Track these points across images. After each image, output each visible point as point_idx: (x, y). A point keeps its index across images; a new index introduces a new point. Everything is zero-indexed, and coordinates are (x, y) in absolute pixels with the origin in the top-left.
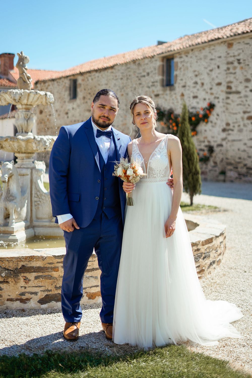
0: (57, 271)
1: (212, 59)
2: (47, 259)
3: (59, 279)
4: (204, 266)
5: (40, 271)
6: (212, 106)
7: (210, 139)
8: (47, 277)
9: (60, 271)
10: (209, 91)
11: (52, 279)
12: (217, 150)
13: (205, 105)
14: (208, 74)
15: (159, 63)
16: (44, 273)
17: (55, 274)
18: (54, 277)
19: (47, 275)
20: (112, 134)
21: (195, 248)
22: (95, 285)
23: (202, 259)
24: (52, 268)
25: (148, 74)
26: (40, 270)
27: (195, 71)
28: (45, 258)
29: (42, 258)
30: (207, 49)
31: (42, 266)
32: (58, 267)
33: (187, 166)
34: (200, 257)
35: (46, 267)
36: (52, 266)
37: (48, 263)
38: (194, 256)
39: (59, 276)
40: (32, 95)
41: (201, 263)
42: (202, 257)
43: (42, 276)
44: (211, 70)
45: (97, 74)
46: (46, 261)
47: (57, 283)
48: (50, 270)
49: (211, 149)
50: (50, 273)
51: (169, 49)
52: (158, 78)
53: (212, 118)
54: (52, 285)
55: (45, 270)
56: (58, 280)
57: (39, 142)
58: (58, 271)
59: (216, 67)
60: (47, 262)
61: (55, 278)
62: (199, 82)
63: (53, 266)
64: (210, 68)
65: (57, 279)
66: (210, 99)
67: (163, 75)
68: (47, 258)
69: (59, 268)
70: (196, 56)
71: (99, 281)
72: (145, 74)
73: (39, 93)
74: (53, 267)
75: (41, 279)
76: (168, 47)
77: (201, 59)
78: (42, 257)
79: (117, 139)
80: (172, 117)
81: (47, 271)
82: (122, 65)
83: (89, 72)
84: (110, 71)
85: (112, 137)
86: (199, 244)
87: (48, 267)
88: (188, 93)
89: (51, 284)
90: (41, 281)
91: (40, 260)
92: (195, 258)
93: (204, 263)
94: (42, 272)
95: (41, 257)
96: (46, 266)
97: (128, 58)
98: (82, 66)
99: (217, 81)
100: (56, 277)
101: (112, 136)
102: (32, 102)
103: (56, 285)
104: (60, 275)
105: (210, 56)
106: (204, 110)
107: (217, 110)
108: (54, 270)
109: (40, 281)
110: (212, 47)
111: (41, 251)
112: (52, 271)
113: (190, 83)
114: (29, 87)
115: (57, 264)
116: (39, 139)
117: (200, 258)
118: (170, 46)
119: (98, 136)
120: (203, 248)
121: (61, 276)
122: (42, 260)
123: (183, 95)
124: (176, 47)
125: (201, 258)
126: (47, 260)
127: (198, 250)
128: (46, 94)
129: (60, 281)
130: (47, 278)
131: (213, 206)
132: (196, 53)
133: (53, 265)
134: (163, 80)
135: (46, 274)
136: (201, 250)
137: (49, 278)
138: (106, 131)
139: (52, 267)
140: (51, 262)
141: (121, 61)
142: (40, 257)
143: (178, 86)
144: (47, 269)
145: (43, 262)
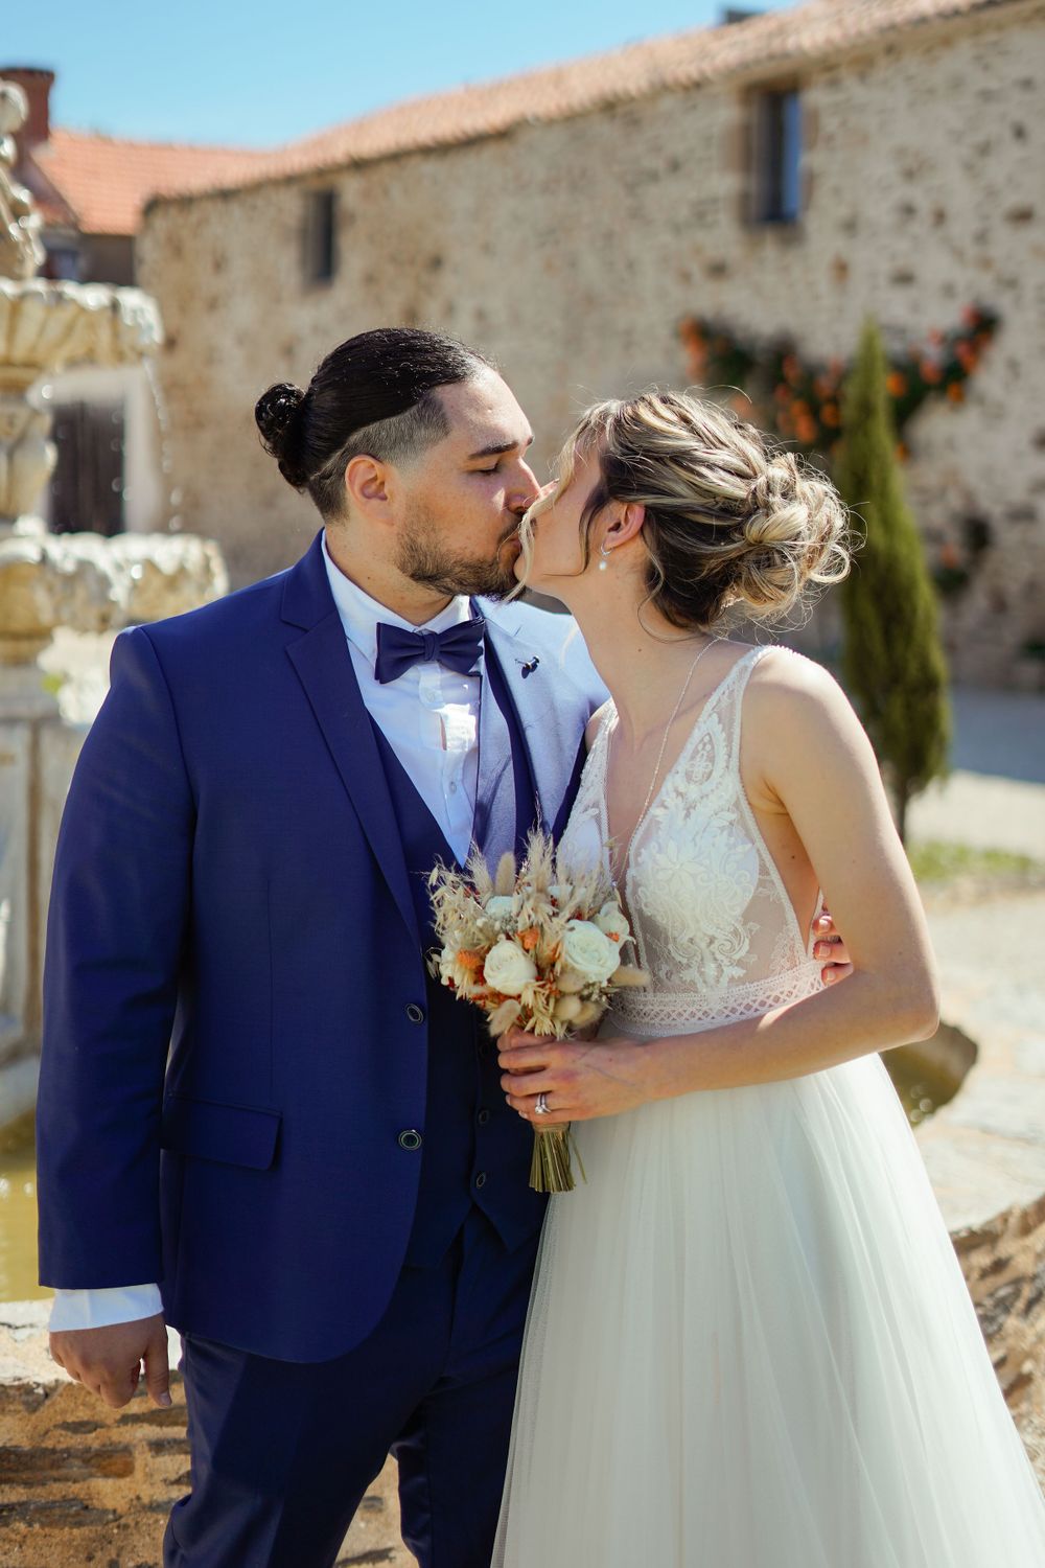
0: (121, 1475)
1: (987, 96)
2: (60, 1403)
3: (132, 1524)
4: (1029, 1355)
5: (11, 1475)
6: (983, 326)
7: (972, 479)
8: (57, 1512)
9: (138, 1474)
10: (972, 251)
11: (92, 1523)
12: (1007, 537)
13: (949, 317)
14: (969, 168)
15: (726, 115)
16: (39, 1490)
17: (109, 1492)
18: (105, 1512)
19: (58, 1497)
20: (481, 644)
21: (981, 1259)
22: (369, 1547)
23: (1018, 1315)
24: (89, 1456)
25: (675, 166)
26: (10, 1469)
27: (901, 152)
28: (47, 1395)
29: (24, 1398)
30: (965, 49)
31: (26, 1445)
32: (127, 1450)
33: (877, 644)
34: (1005, 1305)
35: (53, 1451)
36: (89, 1442)
37: (66, 1426)
38: (977, 1305)
39: (135, 1502)
40: (34, 312)
41: (1011, 1341)
42: (1020, 1305)
43: (27, 1510)
44: (985, 149)
45: (430, 167)
46: (47, 1415)
47: (122, 1548)
48: (76, 1468)
49: (978, 533)
50: (74, 1489)
51: (776, 44)
52: (725, 183)
53: (988, 379)
54: (90, 1558)
55: (42, 1469)
56: (126, 1527)
57: (70, 580)
58: (126, 1471)
59: (1008, 134)
60: (59, 1419)
61: (111, 1517)
62: (924, 205)
63: (93, 1440)
64: (979, 137)
65: (123, 1521)
66: (975, 285)
67: (746, 167)
68: (55, 1397)
69: (136, 1454)
70: (909, 79)
71: (388, 1525)
72: (658, 163)
73: (73, 301)
74: (96, 1445)
75: (22, 1526)
76: (771, 35)
77: (931, 91)
78: (26, 1390)
79: (521, 667)
80: (791, 373)
81: (55, 1473)
82: (549, 123)
83: (397, 157)
84: (490, 152)
85: (481, 666)
86: (1003, 1233)
87: (67, 1450)
88: (871, 259)
89: (82, 1556)
90: (18, 1538)
91: (12, 1407)
92: (985, 1319)
93: (1031, 1338)
94: (28, 1484)
95: (19, 1388)
96: (49, 1444)
97: (582, 90)
98: (360, 127)
99: (1012, 200)
100: (114, 1511)
101: (482, 658)
102: (33, 349)
103: (114, 1556)
104: (138, 1498)
105: (979, 80)
106: (944, 340)
107: (1012, 342)
108: (104, 1468)
109: (13, 1536)
110: (992, 37)
111: (27, 1331)
112: (91, 1475)
113: (879, 211)
114: (21, 262)
115: (123, 1429)
116: (69, 566)
117: (1007, 1310)
118: (782, 31)
119: (386, 672)
120: (1025, 1249)
121: (146, 1500)
122: (21, 1407)
123: (841, 269)
124: (812, 37)
125: (1013, 1311)
126: (58, 1408)
127: (999, 1266)
128: (115, 306)
129: (139, 1531)
130: (60, 1516)
131: (1007, 856)
132: (912, 63)
133: (93, 1435)
134: (744, 198)
135: (51, 1493)
136: (1013, 1263)
137: (73, 1516)
138: (438, 630)
139: (88, 1450)
140: (82, 1414)
141: (544, 103)
142: (12, 1392)
143: (820, 222)
144: (55, 1465)
145: (33, 1417)
